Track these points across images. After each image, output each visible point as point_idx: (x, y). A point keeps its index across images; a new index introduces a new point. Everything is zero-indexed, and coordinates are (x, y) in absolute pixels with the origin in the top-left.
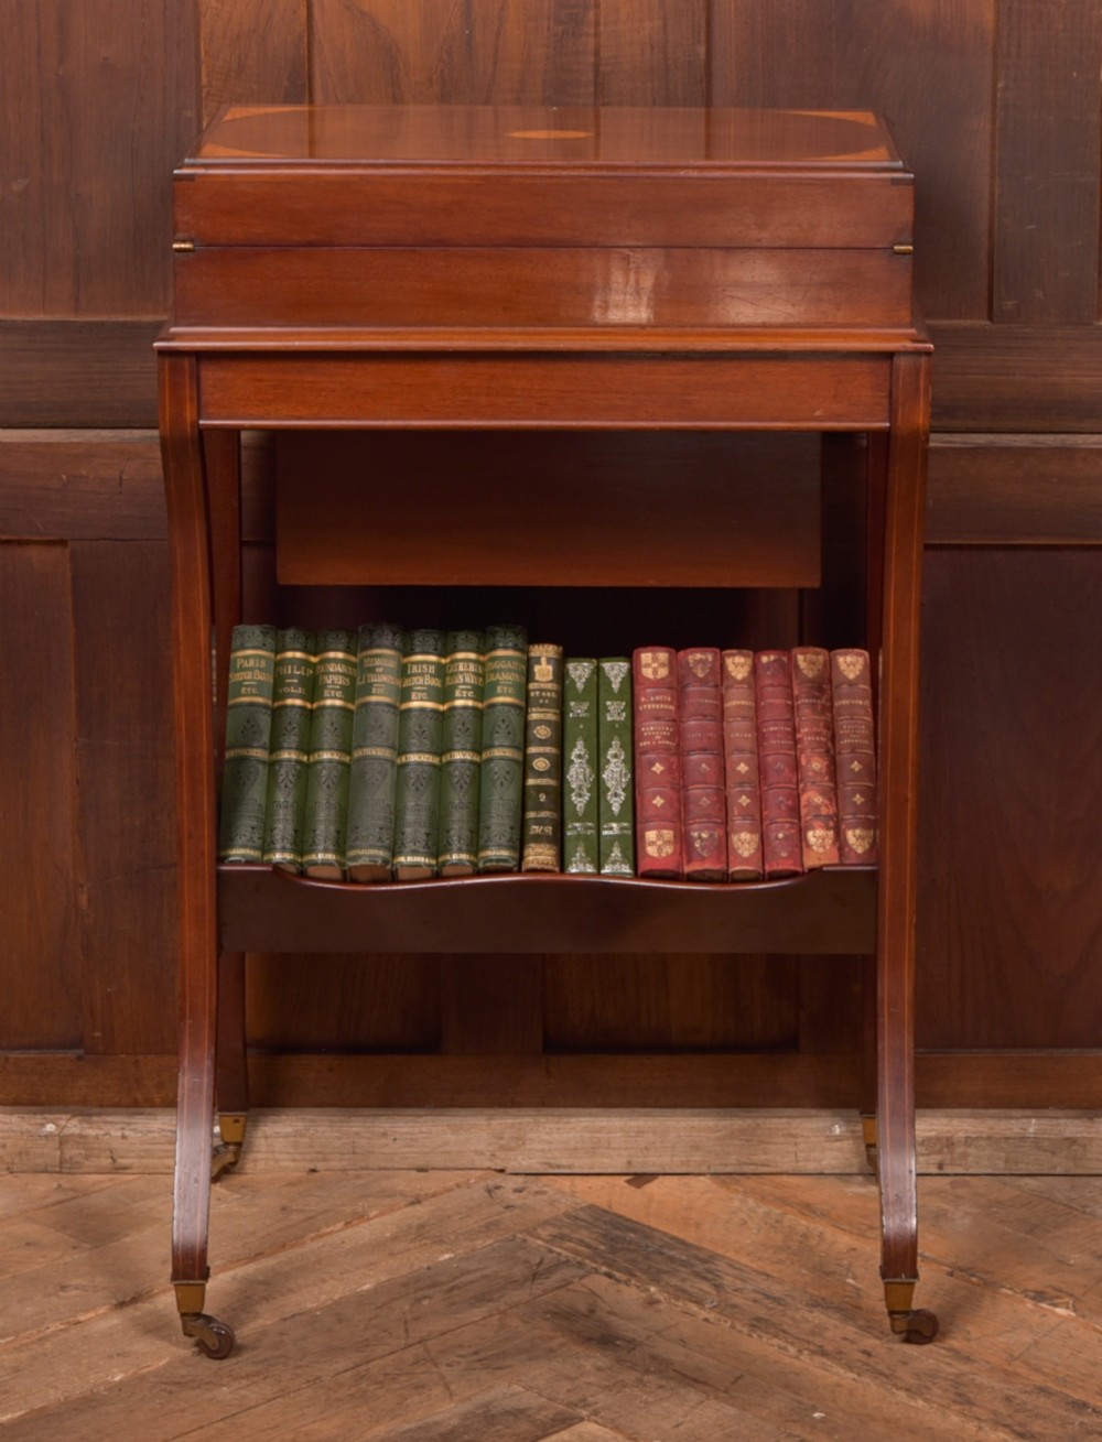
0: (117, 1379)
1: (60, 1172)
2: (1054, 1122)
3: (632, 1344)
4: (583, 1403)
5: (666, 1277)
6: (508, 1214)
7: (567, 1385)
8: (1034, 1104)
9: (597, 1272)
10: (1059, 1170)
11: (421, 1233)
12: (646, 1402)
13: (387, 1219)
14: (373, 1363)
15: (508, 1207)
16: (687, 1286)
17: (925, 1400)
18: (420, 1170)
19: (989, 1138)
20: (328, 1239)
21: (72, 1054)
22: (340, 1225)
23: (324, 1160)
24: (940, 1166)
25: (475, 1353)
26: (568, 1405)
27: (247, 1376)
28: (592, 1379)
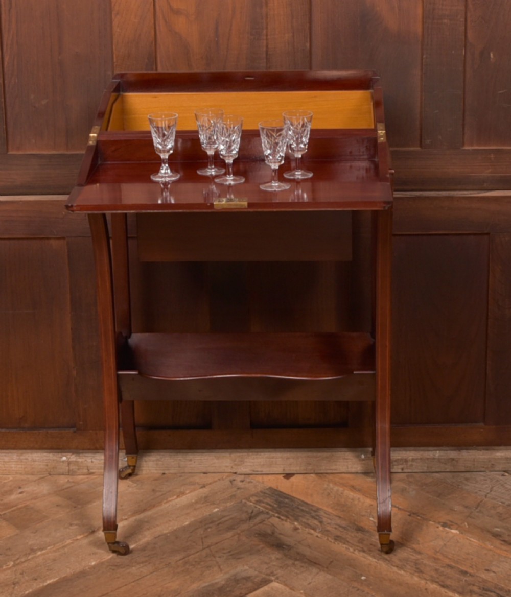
0: (93, 563)
1: (68, 475)
2: (445, 452)
3: (290, 547)
4: (272, 574)
5: (301, 518)
6: (238, 492)
7: (265, 566)
8: (438, 445)
9: (274, 516)
10: (448, 470)
11: (206, 500)
12: (297, 573)
13: (193, 494)
14: (190, 557)
15: (238, 488)
16: (309, 522)
17: (404, 571)
18: (205, 473)
19: (421, 459)
20: (171, 503)
21: (72, 430)
22: (175, 497)
23: (168, 470)
24: (402, 469)
25: (229, 552)
26: (267, 575)
27: (142, 562)
28: (275, 563)
